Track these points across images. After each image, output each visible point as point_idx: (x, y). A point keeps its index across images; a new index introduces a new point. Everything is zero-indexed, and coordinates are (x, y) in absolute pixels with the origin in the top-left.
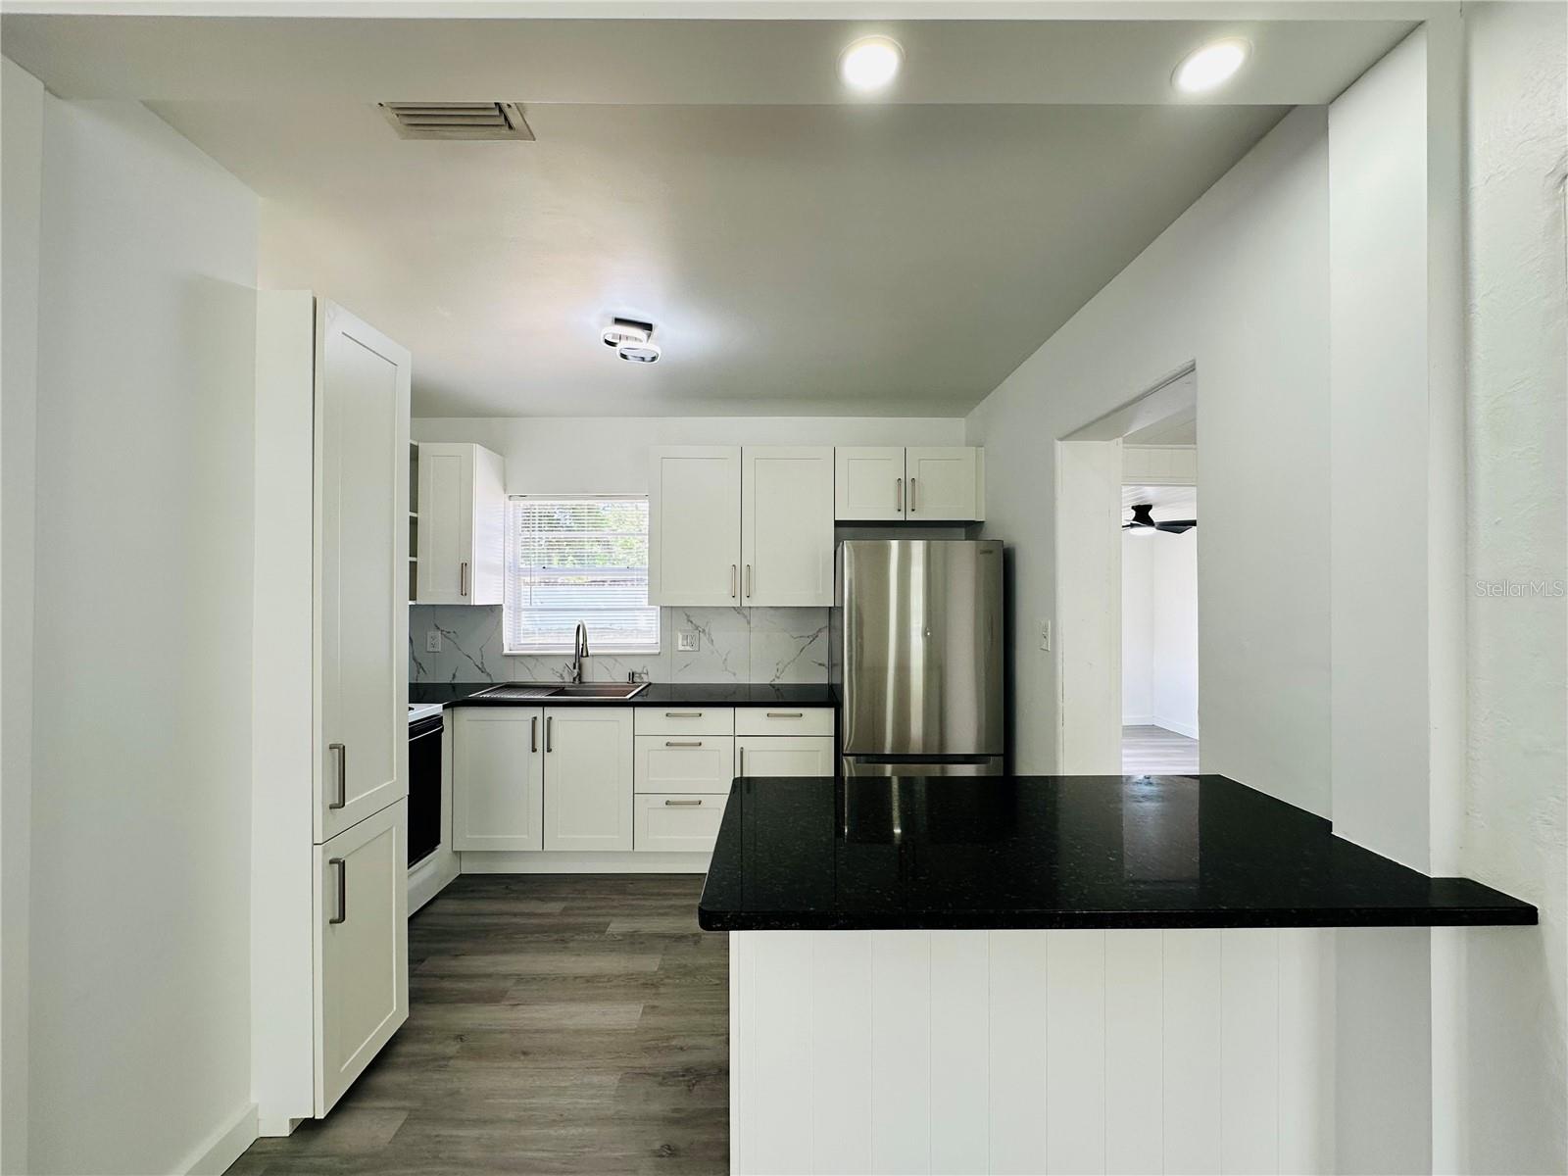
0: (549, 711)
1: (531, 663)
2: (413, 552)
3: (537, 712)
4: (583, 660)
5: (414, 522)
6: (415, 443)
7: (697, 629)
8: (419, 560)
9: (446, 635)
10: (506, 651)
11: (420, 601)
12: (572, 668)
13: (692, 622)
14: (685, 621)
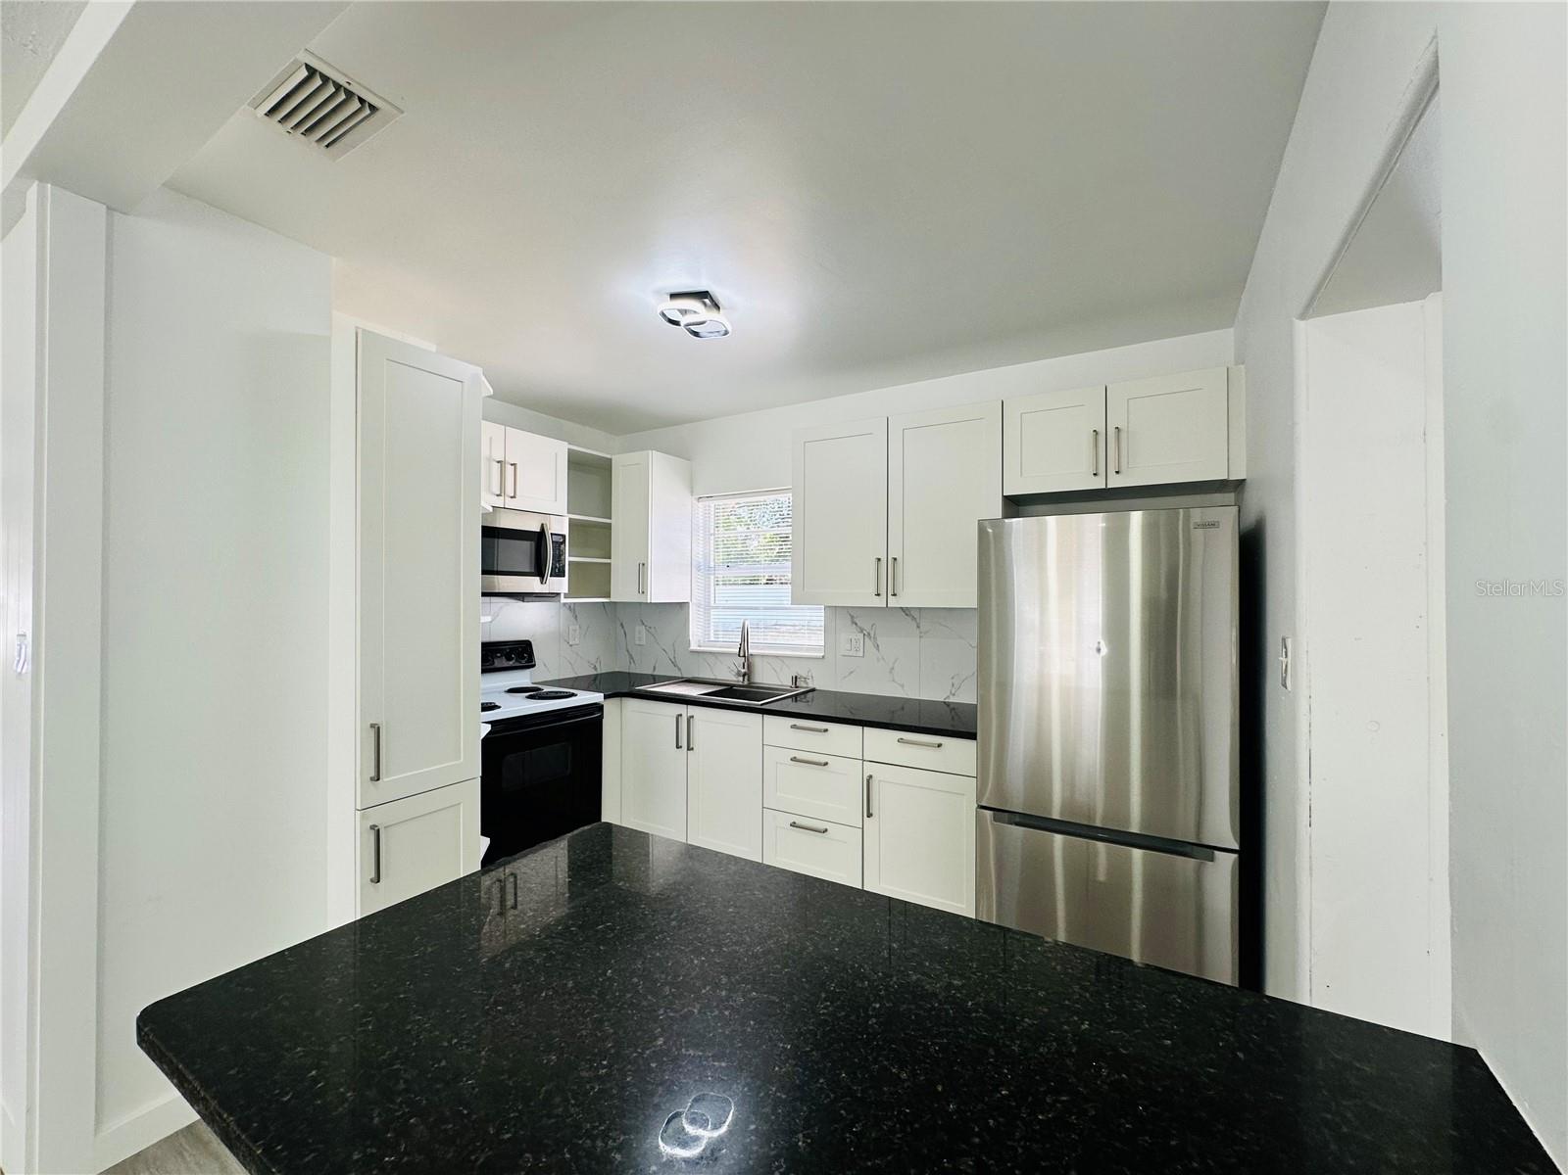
0: (692, 710)
1: (711, 659)
3: (682, 709)
7: (862, 632)
9: (648, 630)
10: (694, 647)
11: (613, 599)
12: (740, 667)
13: (856, 624)
14: (850, 623)
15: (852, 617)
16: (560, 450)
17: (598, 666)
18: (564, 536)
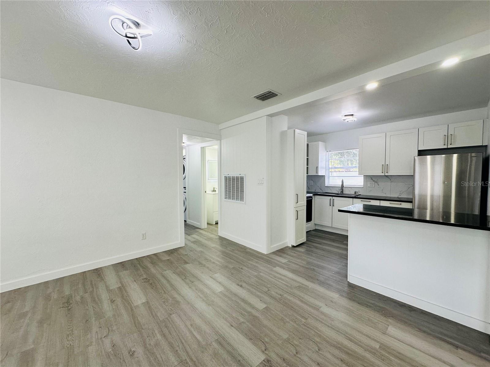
0: (334, 198)
1: (331, 188)
2: (307, 165)
3: (331, 198)
4: (343, 188)
5: (307, 159)
6: (308, 143)
7: (374, 181)
8: (308, 166)
9: (314, 181)
10: (326, 185)
11: (309, 175)
12: (340, 190)
13: (372, 180)
15: (371, 178)
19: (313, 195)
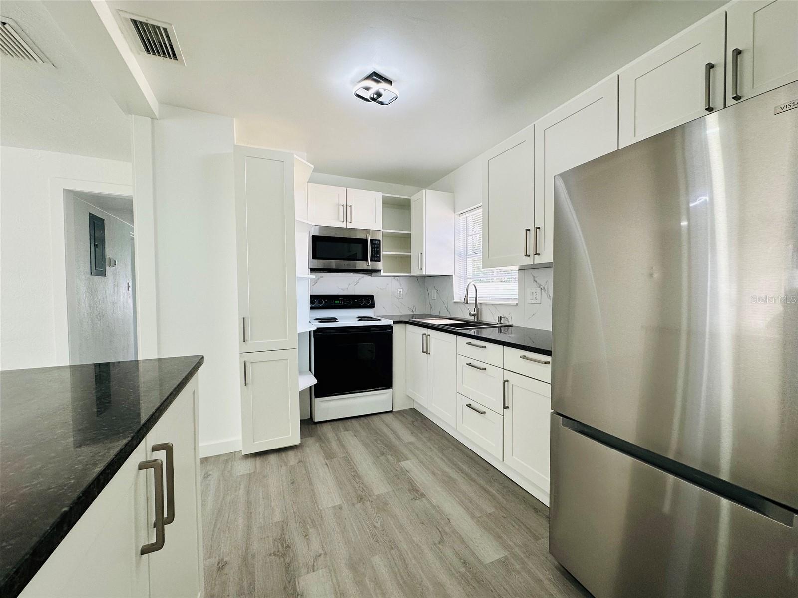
1: (463, 308)
7: (540, 286)
9: (437, 292)
13: (536, 281)
14: (533, 280)
15: (534, 277)
16: (378, 197)
17: (414, 310)
18: (379, 241)
19: (394, 323)
